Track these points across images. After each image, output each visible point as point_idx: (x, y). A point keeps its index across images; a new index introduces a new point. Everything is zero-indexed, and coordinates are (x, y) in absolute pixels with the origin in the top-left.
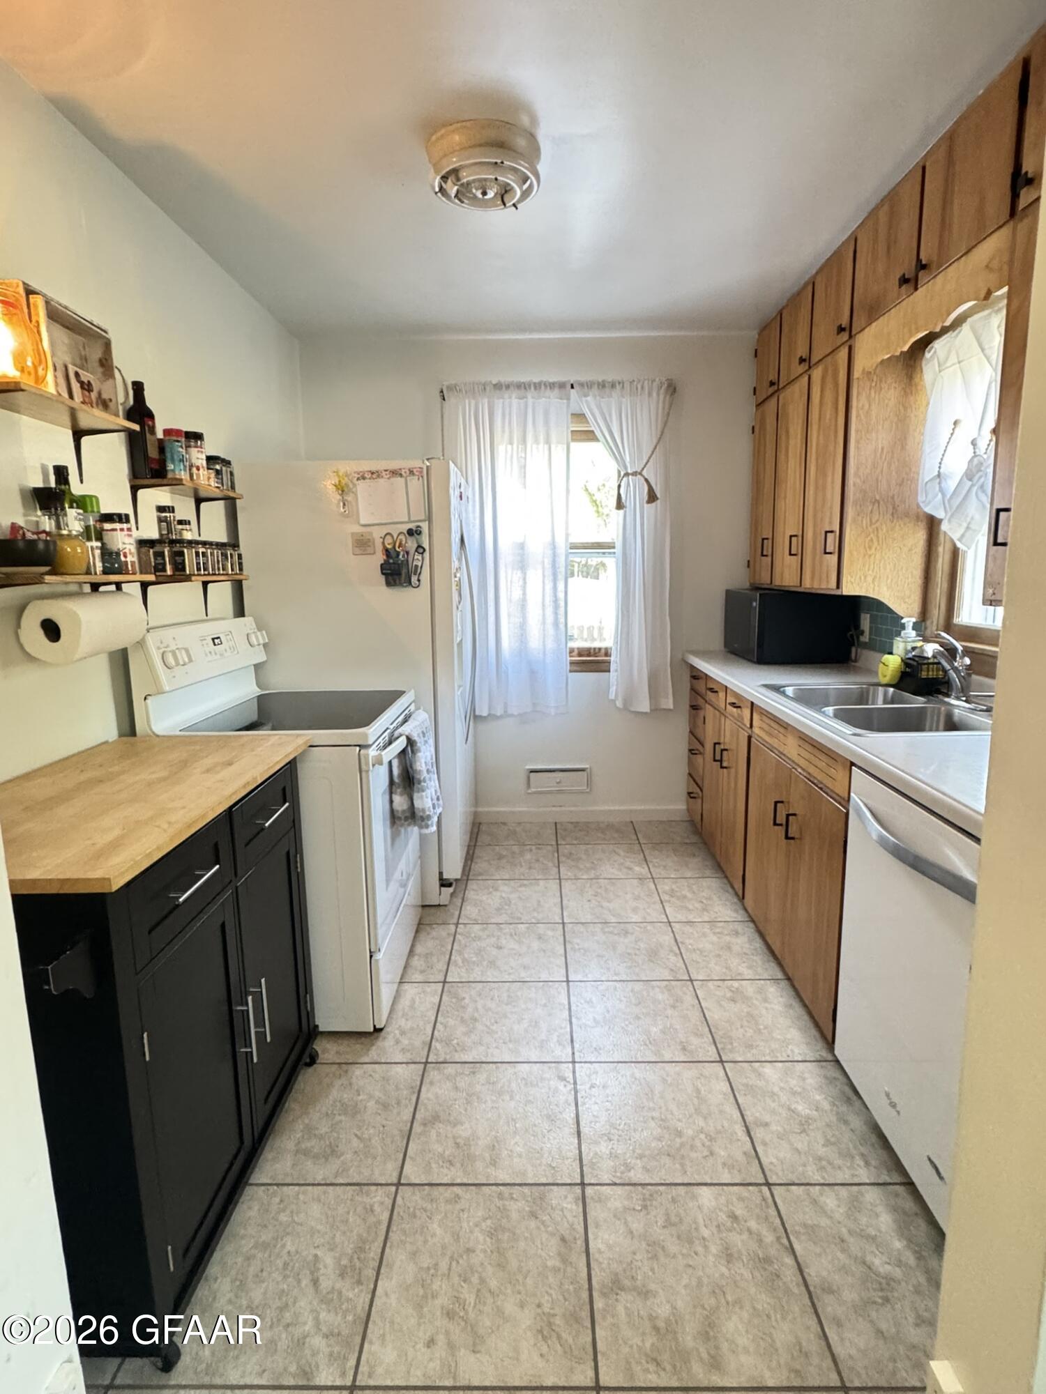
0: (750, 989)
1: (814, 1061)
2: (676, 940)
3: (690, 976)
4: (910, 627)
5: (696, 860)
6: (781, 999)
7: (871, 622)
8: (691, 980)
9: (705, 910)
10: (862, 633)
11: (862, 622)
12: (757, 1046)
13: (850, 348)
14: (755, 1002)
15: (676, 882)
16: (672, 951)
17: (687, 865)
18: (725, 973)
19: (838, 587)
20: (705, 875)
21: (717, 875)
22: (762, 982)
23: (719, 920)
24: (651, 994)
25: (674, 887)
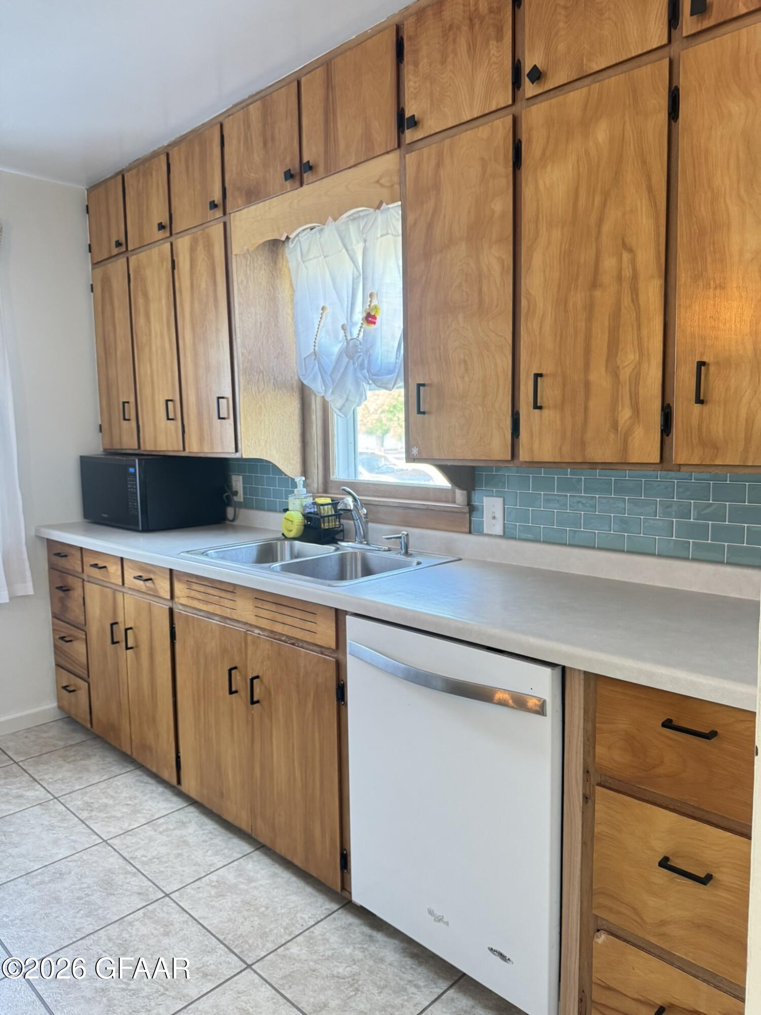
0: (229, 875)
1: (325, 918)
2: (125, 858)
3: (163, 891)
4: (302, 486)
5: (94, 760)
6: (262, 872)
7: (243, 484)
8: (167, 895)
9: (135, 811)
10: (236, 493)
11: (234, 484)
12: (271, 931)
13: (225, 224)
14: (242, 886)
15: (86, 793)
16: (127, 872)
17: (88, 770)
18: (196, 871)
19: (237, 450)
20: (113, 774)
21: (128, 769)
22: (236, 863)
23: (156, 817)
24: (134, 932)
25: (86, 799)
